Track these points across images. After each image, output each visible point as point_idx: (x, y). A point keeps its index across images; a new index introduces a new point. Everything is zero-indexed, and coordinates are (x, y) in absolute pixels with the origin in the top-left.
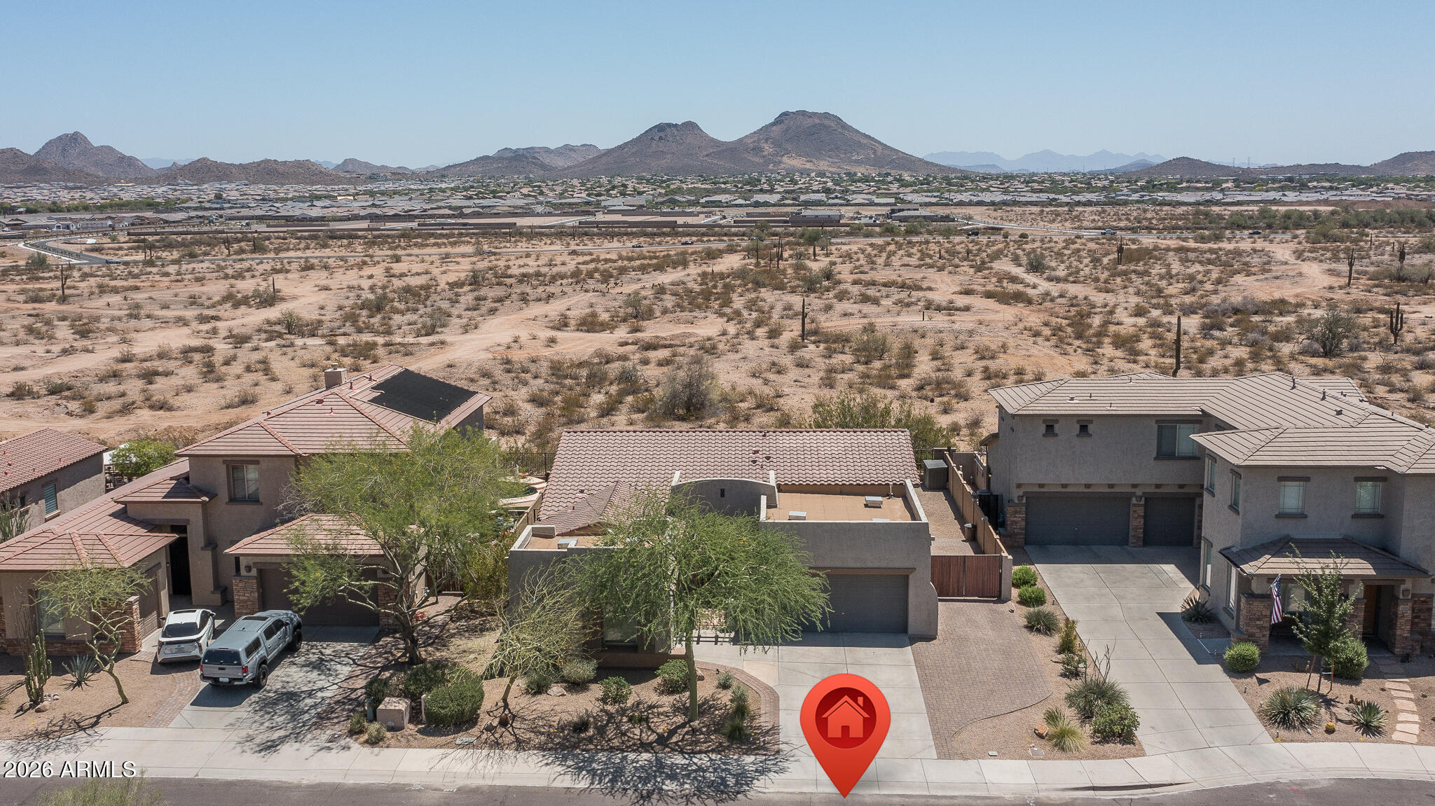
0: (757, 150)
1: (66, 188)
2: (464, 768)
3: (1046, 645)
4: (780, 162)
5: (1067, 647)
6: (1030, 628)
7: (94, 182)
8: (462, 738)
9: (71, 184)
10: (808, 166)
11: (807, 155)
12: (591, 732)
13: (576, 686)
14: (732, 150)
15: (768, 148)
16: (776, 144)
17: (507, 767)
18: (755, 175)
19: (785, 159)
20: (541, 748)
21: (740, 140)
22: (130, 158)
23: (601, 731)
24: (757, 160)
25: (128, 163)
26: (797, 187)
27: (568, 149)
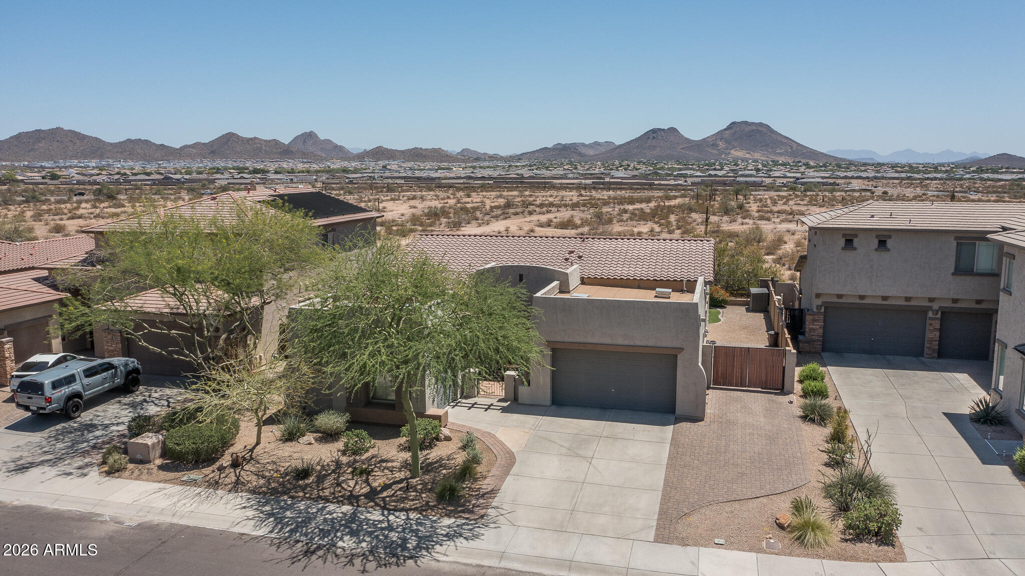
0: (715, 145)
3: (818, 435)
4: (729, 153)
5: (838, 437)
6: (804, 418)
7: (318, 159)
10: (747, 156)
11: (747, 149)
14: (699, 145)
15: (722, 145)
16: (727, 142)
18: (713, 161)
19: (732, 151)
21: (705, 139)
22: (341, 146)
24: (714, 152)
25: (340, 149)
26: (738, 168)
27: (596, 144)
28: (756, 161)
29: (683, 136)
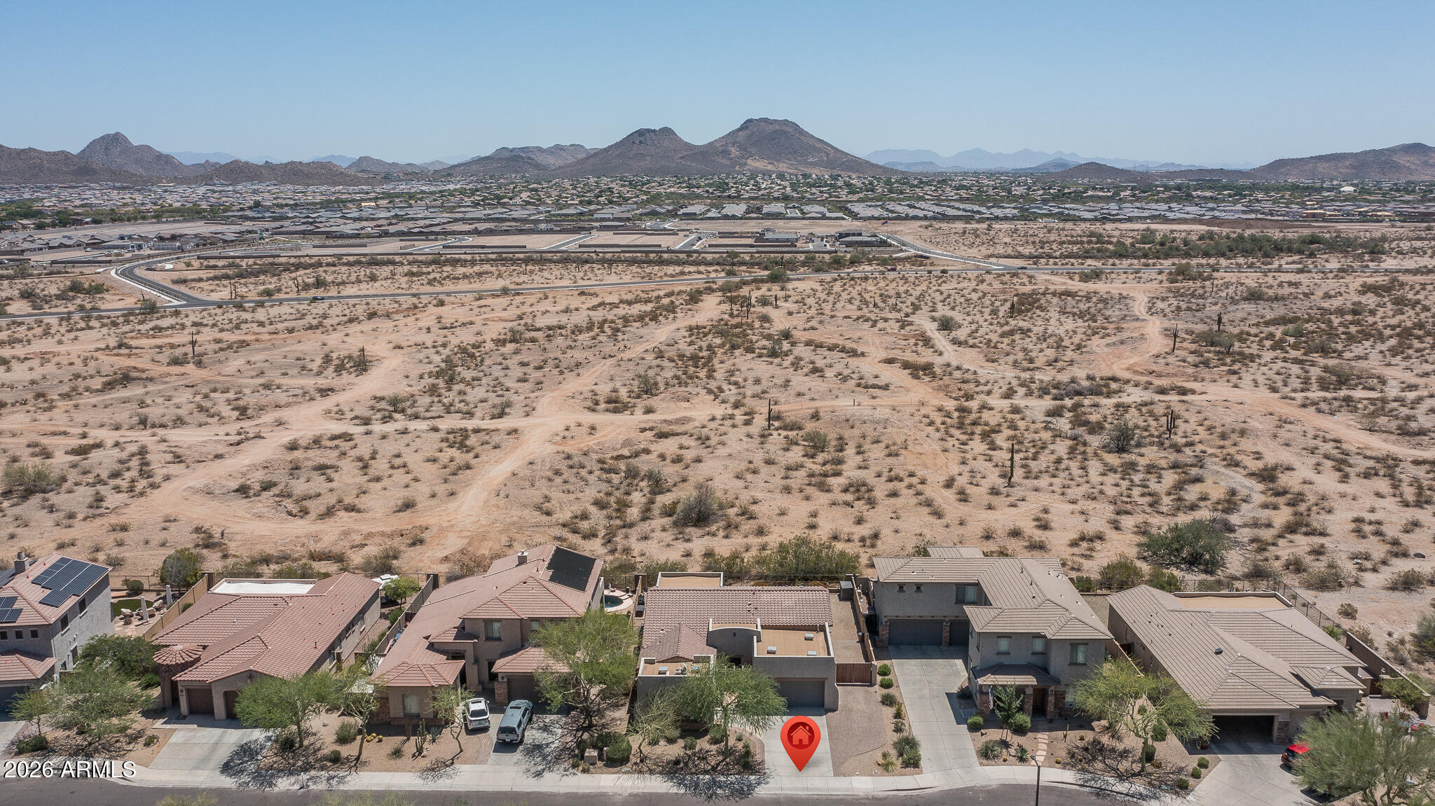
0: (725, 153)
1: (114, 188)
2: (629, 784)
3: (889, 712)
4: (746, 164)
5: (898, 715)
6: (883, 703)
7: (140, 184)
8: (625, 769)
9: (119, 184)
10: (770, 167)
11: (768, 158)
12: (682, 765)
13: (671, 741)
14: (704, 154)
15: (734, 151)
16: (742, 147)
17: (648, 784)
19: (749, 161)
20: (661, 773)
21: (711, 144)
22: (167, 156)
23: (686, 764)
24: (725, 162)
25: (165, 160)
27: (558, 149)
28: (781, 176)
29: (681, 140)
